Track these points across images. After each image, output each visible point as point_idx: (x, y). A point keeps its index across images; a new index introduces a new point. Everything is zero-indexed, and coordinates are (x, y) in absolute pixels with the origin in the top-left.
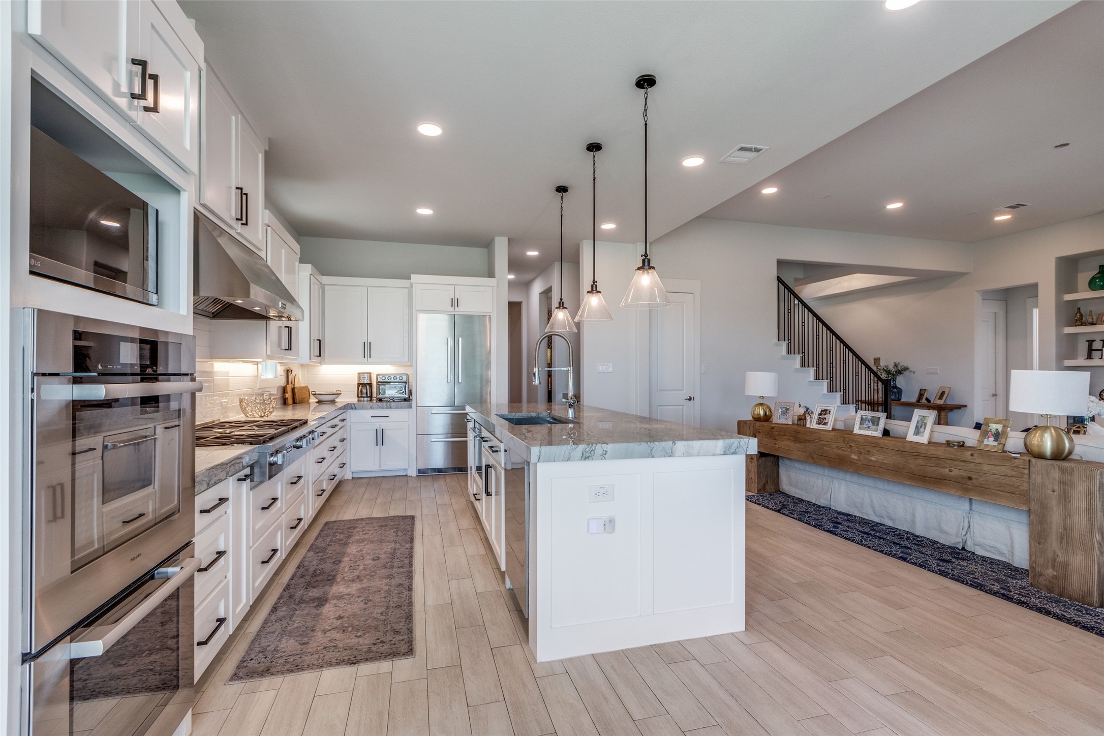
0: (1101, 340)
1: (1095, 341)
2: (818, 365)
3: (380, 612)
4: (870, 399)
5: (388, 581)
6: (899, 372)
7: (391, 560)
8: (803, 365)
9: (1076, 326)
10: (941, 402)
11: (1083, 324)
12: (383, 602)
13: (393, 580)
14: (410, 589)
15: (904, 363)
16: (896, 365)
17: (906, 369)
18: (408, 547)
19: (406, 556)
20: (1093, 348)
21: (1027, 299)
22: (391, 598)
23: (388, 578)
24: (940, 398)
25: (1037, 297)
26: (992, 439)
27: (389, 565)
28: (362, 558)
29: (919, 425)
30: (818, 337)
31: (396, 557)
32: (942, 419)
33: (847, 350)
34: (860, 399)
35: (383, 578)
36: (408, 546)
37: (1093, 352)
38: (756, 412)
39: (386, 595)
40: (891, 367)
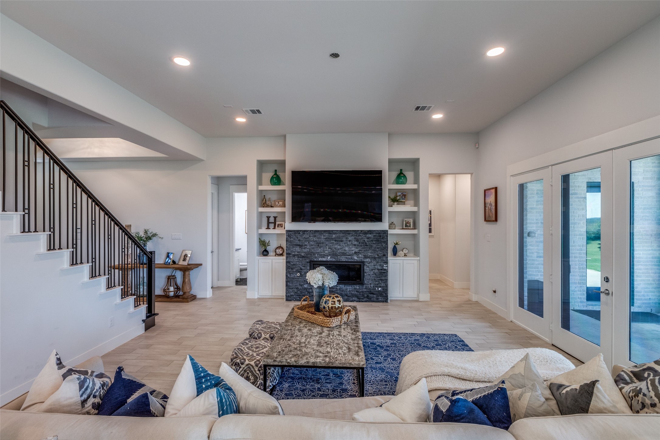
0: (273, 217)
1: (270, 217)
2: (75, 245)
4: (121, 263)
6: (149, 238)
8: (51, 247)
9: (263, 207)
10: (185, 263)
11: (268, 206)
15: (153, 230)
16: (146, 232)
17: (155, 235)
20: (270, 221)
21: (230, 186)
24: (184, 260)
25: (247, 185)
30: (75, 206)
32: (187, 277)
33: (113, 223)
34: (113, 264)
37: (270, 224)
40: (142, 234)
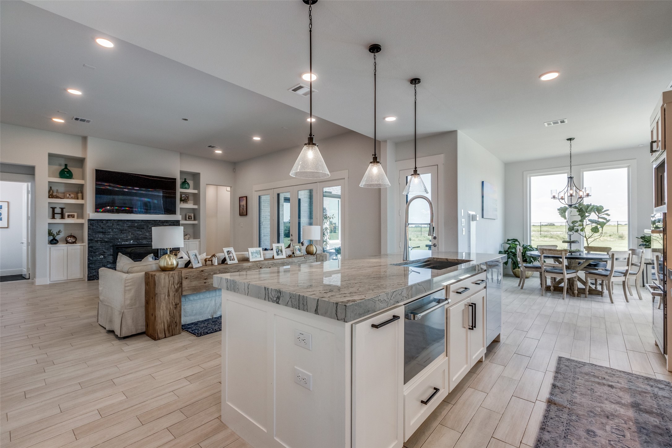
0: (60, 208)
1: (56, 208)
3: (579, 380)
5: (574, 400)
7: (571, 423)
9: (50, 198)
11: (53, 197)
12: (578, 385)
13: (569, 399)
14: (554, 386)
18: (547, 433)
19: (551, 421)
20: (55, 212)
22: (571, 386)
23: (574, 403)
25: (34, 175)
26: (298, 251)
27: (574, 418)
28: (612, 443)
29: (277, 251)
31: (565, 424)
35: (579, 404)
36: (546, 436)
37: (55, 215)
38: (170, 263)
39: (575, 389)
